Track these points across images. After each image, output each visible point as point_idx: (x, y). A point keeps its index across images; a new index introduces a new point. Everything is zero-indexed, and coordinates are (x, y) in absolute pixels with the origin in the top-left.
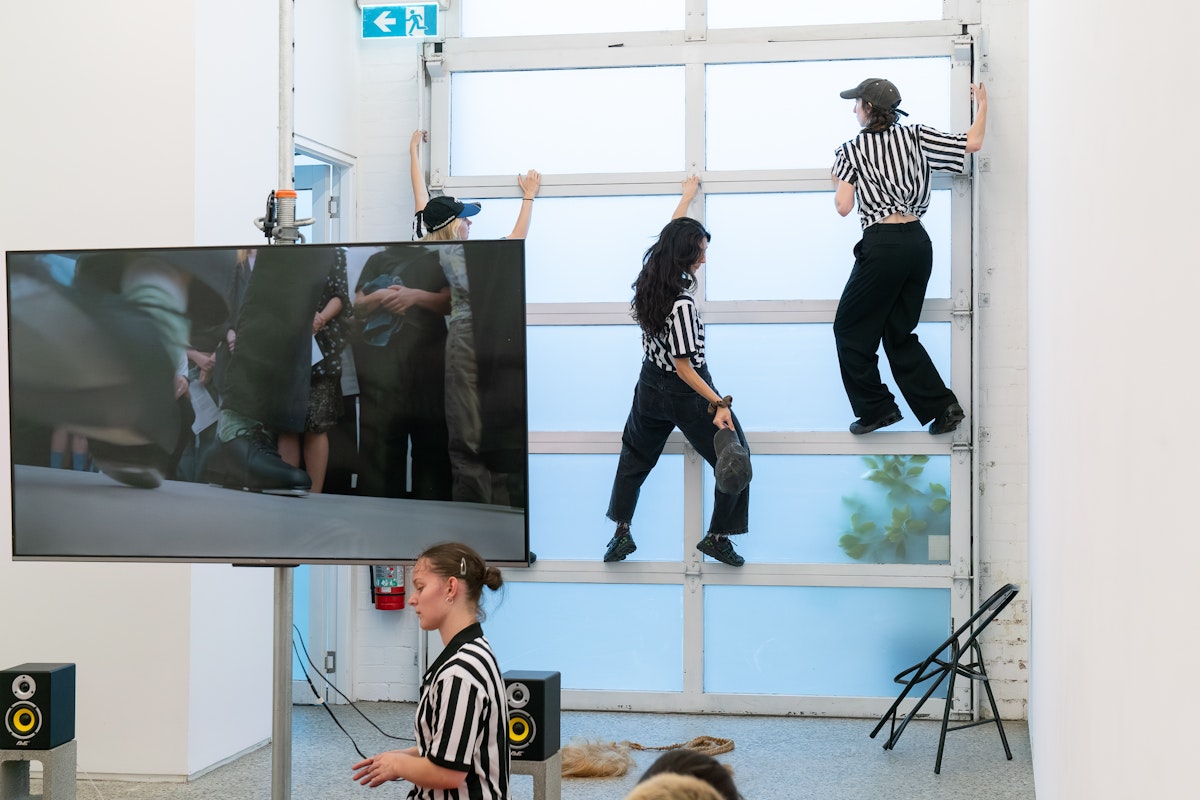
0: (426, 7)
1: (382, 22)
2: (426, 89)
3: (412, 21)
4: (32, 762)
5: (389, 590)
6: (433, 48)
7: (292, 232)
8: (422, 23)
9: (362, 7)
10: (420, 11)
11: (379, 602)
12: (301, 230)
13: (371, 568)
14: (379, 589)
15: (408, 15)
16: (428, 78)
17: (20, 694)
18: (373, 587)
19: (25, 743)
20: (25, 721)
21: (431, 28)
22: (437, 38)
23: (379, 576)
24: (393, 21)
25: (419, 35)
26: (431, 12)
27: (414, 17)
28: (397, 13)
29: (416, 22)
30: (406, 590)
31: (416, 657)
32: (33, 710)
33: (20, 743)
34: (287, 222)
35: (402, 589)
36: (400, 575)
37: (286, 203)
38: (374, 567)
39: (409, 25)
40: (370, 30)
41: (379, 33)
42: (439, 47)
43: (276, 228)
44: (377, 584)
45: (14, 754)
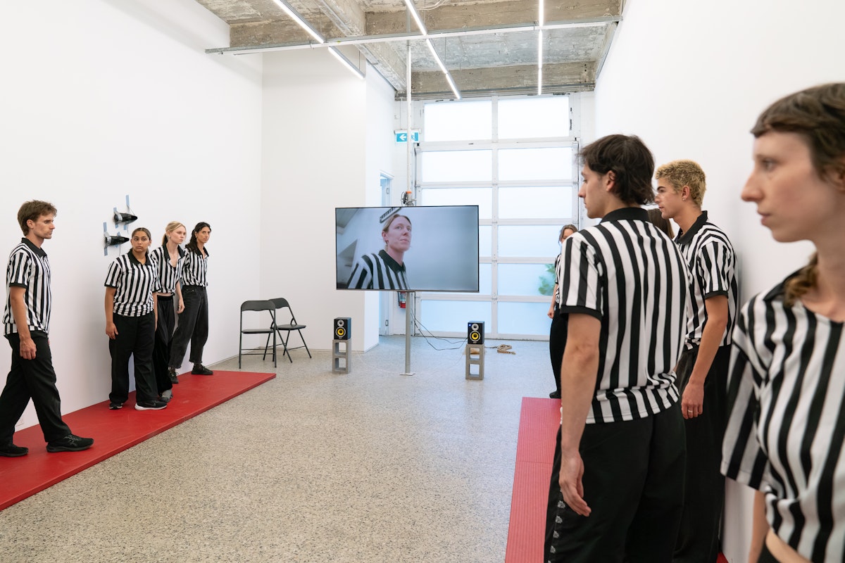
1: (402, 137)
2: (415, 157)
4: (341, 344)
6: (416, 145)
7: (410, 203)
9: (396, 133)
10: (413, 134)
11: (401, 305)
14: (401, 302)
15: (410, 135)
16: (415, 154)
17: (340, 325)
19: (341, 338)
20: (341, 332)
21: (416, 138)
22: (418, 142)
23: (401, 298)
24: (405, 137)
25: (413, 141)
26: (416, 134)
28: (406, 135)
29: (412, 137)
32: (343, 330)
33: (339, 338)
34: (410, 200)
37: (409, 195)
39: (410, 138)
40: (399, 139)
41: (401, 140)
42: (418, 145)
43: (407, 202)
44: (400, 300)
45: (337, 341)
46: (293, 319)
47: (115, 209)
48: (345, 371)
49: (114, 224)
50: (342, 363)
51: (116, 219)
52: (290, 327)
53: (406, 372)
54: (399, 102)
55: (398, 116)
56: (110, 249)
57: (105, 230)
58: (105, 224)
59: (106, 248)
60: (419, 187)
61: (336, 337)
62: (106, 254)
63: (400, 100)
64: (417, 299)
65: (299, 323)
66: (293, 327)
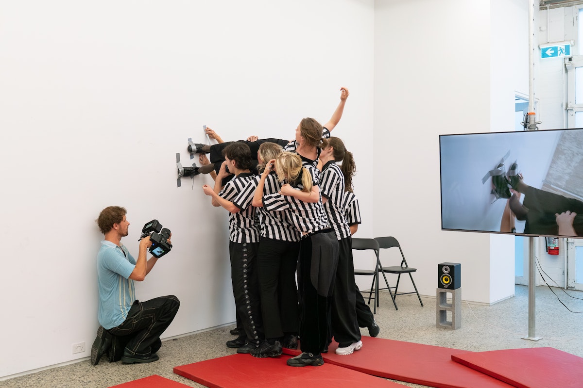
0: (566, 46)
1: (549, 52)
2: (566, 74)
3: (560, 51)
4: (447, 293)
5: (553, 248)
6: (568, 60)
7: (534, 126)
8: (564, 51)
9: (541, 48)
10: (563, 47)
11: (550, 251)
12: (537, 125)
13: (546, 238)
14: (549, 247)
15: (559, 49)
16: (566, 70)
17: (445, 271)
18: (547, 247)
19: (446, 287)
20: (446, 280)
21: (568, 52)
22: (570, 56)
23: (549, 243)
24: (553, 52)
25: (563, 56)
26: (567, 48)
27: (561, 50)
28: (555, 49)
29: (562, 51)
30: (559, 248)
31: (564, 272)
32: (449, 277)
33: (445, 287)
34: (532, 123)
35: (558, 248)
36: (557, 243)
37: (532, 117)
38: (547, 238)
39: (559, 52)
40: (544, 55)
41: (547, 56)
42: (570, 59)
43: (528, 125)
44: (548, 245)
45: (443, 290)
46: (404, 261)
47: (190, 140)
48: (452, 326)
49: (188, 155)
50: (449, 315)
51: (190, 150)
52: (400, 269)
53: (529, 335)
54: (545, 11)
55: (544, 28)
56: (183, 180)
57: (178, 160)
58: (178, 156)
59: (179, 180)
60: (572, 110)
61: (441, 285)
62: (179, 185)
63: (546, 8)
64: (570, 245)
65: (411, 266)
66: (404, 270)
